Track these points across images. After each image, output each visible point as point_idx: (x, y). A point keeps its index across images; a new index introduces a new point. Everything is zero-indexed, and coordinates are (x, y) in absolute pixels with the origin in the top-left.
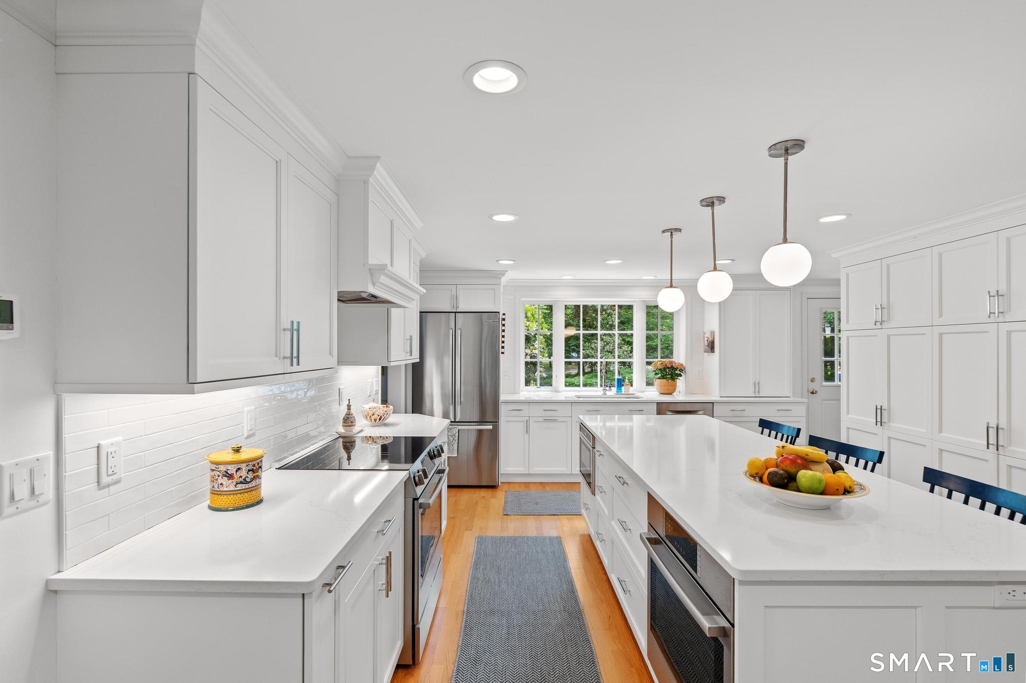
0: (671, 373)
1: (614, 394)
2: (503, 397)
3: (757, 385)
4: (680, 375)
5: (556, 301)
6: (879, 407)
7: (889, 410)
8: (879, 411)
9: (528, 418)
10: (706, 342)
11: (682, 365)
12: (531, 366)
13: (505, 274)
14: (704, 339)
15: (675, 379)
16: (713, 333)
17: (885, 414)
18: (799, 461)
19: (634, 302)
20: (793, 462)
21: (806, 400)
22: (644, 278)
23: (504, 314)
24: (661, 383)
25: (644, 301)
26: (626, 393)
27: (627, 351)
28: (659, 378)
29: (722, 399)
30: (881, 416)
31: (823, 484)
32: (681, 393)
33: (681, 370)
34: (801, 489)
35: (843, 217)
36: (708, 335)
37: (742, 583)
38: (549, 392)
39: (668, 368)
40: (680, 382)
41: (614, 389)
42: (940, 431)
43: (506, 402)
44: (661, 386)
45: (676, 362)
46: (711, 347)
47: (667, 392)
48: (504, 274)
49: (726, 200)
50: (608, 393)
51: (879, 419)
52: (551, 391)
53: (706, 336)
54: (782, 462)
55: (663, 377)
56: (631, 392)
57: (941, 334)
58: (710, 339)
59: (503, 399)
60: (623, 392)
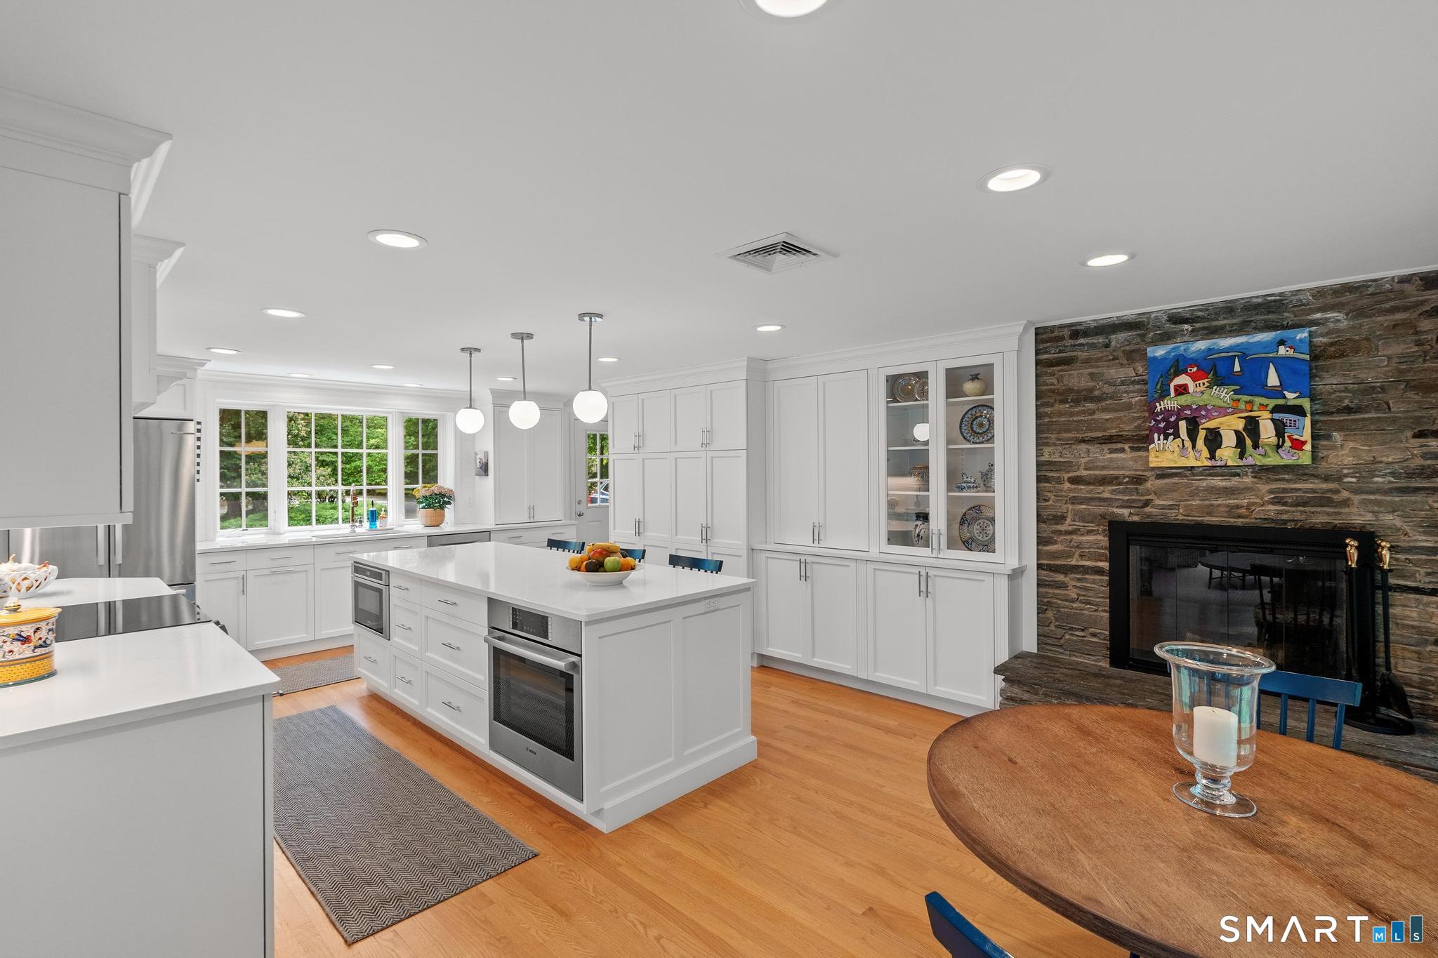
0: (439, 501)
1: (365, 531)
2: (200, 546)
3: (532, 509)
4: (449, 503)
5: (274, 406)
6: (637, 520)
7: (644, 522)
8: (637, 523)
9: (244, 573)
10: (478, 464)
11: (452, 491)
12: (232, 501)
13: (205, 363)
14: (476, 460)
15: (444, 507)
16: (486, 454)
17: (642, 525)
18: (604, 552)
19: (389, 413)
20: (600, 553)
21: (576, 522)
22: (406, 385)
23: (199, 423)
24: (426, 513)
25: (403, 413)
26: (382, 528)
27: (324, 476)
28: (424, 508)
29: (497, 526)
30: (639, 527)
31: (620, 565)
32: (450, 524)
33: (450, 497)
34: (608, 570)
35: (615, 360)
36: (480, 456)
37: (588, 623)
38: (263, 536)
39: (436, 494)
40: (449, 510)
41: (366, 524)
42: (676, 534)
43: (206, 553)
44: (426, 517)
45: (445, 487)
46: (484, 469)
47: (434, 524)
48: (203, 365)
49: (534, 337)
50: (358, 530)
51: (637, 531)
52: (266, 534)
53: (478, 457)
54: (594, 555)
55: (429, 506)
56: (388, 527)
57: (676, 459)
58: (484, 461)
59: (201, 548)
60: (378, 528)
